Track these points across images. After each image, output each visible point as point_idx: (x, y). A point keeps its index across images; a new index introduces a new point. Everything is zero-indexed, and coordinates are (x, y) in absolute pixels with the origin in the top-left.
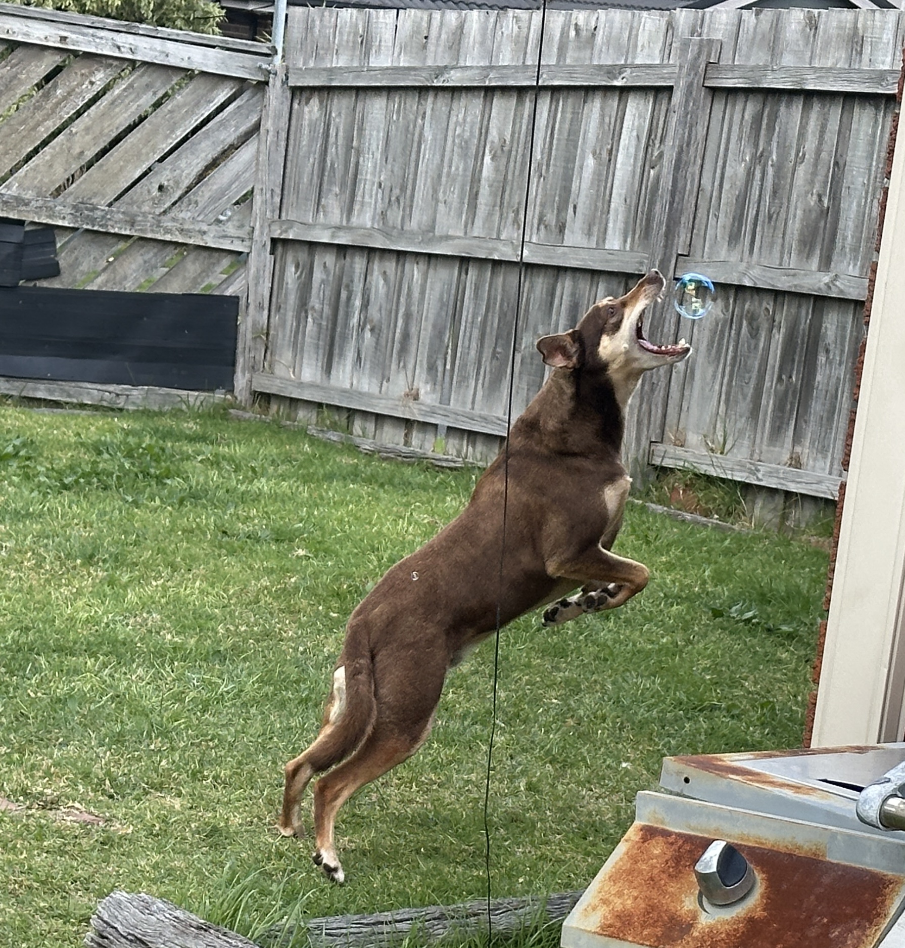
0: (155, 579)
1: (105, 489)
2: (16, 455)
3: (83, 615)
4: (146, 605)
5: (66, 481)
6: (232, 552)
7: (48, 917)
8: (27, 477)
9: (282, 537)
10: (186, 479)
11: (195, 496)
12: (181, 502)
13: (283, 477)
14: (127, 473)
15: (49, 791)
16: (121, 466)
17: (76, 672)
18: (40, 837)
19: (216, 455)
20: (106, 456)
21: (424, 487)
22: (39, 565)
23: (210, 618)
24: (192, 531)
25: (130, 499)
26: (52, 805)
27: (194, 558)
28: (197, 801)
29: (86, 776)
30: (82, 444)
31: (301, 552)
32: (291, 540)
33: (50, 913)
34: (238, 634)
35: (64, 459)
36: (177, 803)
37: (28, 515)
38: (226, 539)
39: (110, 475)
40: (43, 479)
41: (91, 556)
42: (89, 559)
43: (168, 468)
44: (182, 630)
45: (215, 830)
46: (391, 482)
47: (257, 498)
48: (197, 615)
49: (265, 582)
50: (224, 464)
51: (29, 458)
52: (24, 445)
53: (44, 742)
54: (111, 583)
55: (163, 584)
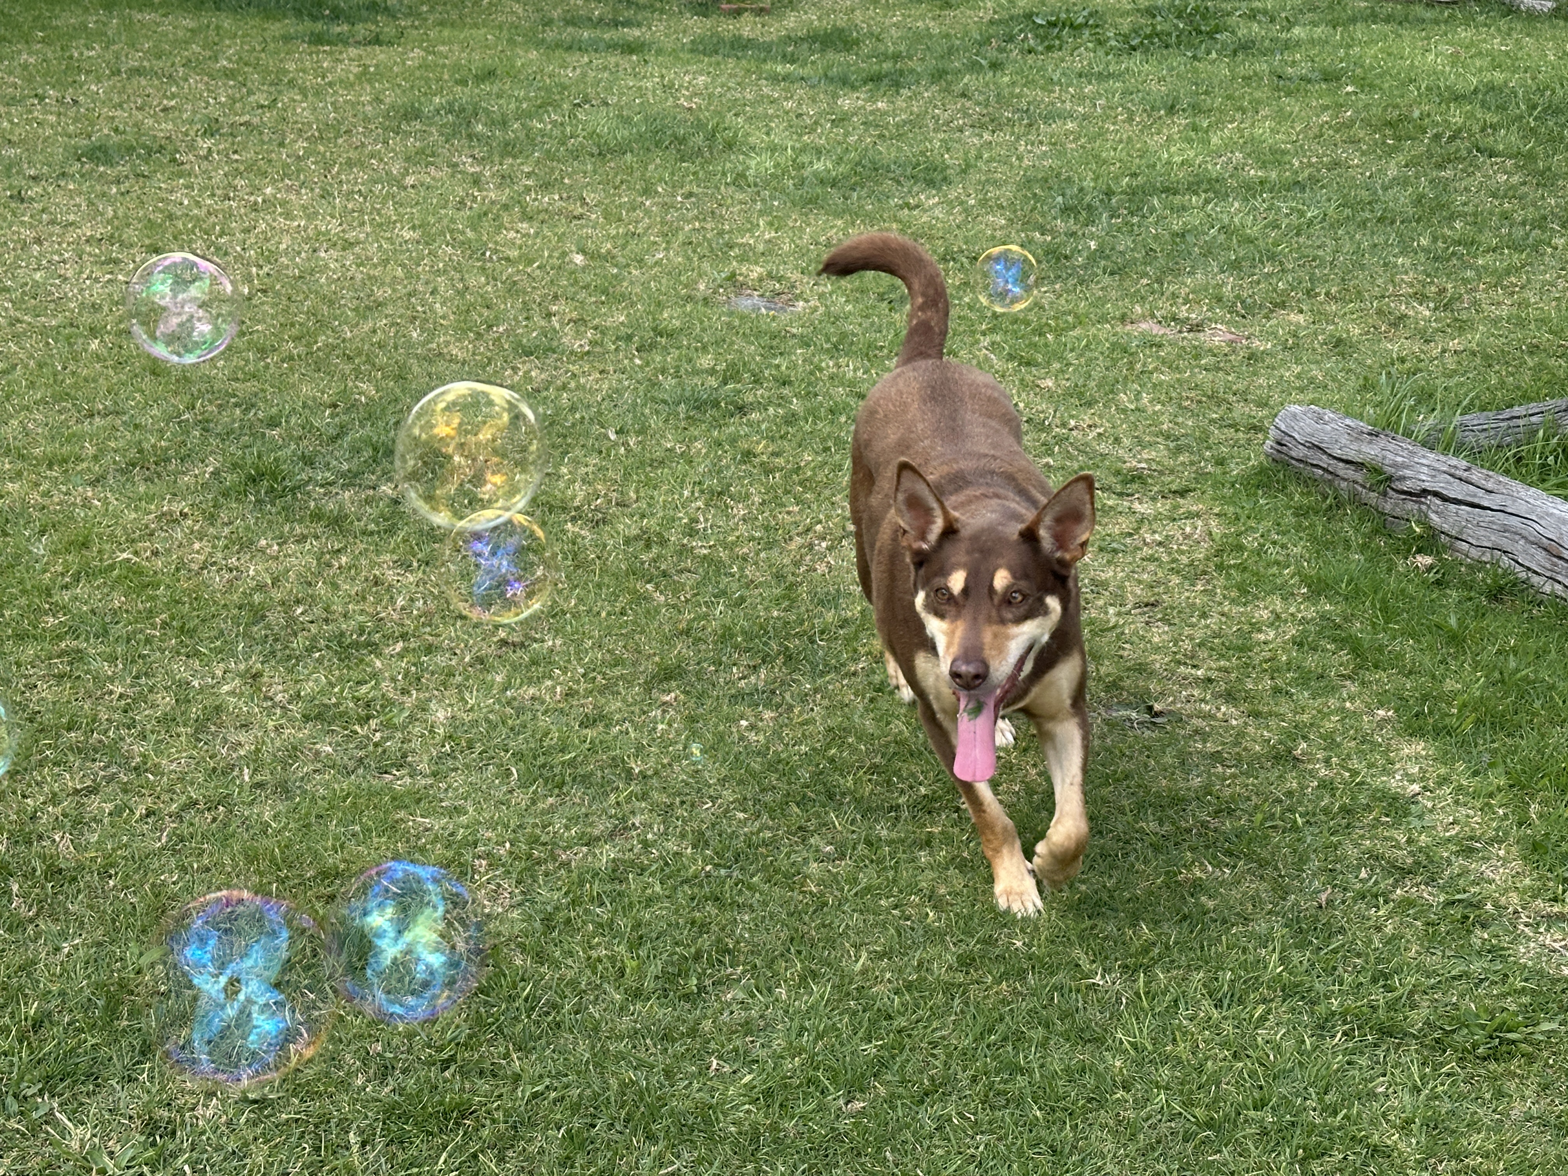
0: (1231, 122)
1: (1167, 47)
2: (1086, 24)
3: (1178, 159)
4: (1229, 146)
5: (1133, 43)
6: (1288, 94)
7: (1221, 427)
8: (1100, 43)
9: (1330, 77)
10: (1233, 32)
11: (1245, 47)
12: (1235, 52)
13: (1315, 24)
14: (1182, 32)
15: (1193, 316)
16: (1176, 26)
17: (1184, 208)
18: (1197, 357)
19: (1252, 10)
20: (1159, 18)
21: (1436, 22)
22: (1130, 119)
23: (1284, 152)
24: (1250, 78)
25: (1189, 54)
26: (1197, 328)
27: (1259, 102)
28: (1319, 316)
29: (1219, 300)
30: (1138, 10)
31: (1350, 89)
32: (1338, 79)
33: (1222, 423)
34: (1310, 165)
35: (1125, 25)
36: (1301, 318)
37: (1110, 75)
38: (1282, 82)
39: (1169, 34)
40: (1113, 43)
41: (1172, 107)
42: (1171, 110)
43: (1217, 25)
44: (1264, 166)
45: (1339, 342)
46: (1406, 19)
47: (1298, 44)
48: (1273, 151)
49: (1325, 118)
50: (1260, 17)
51: (1097, 26)
52: (1091, 15)
53: (1177, 273)
54: (1195, 128)
55: (1238, 127)
